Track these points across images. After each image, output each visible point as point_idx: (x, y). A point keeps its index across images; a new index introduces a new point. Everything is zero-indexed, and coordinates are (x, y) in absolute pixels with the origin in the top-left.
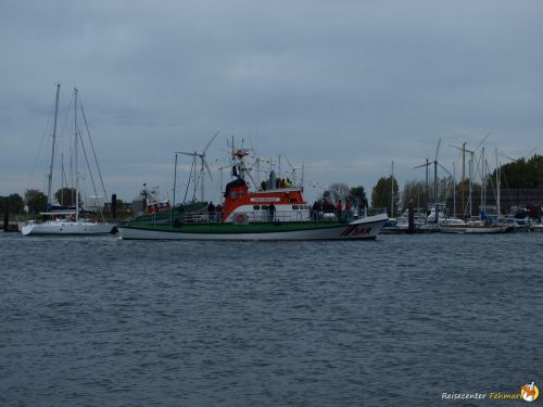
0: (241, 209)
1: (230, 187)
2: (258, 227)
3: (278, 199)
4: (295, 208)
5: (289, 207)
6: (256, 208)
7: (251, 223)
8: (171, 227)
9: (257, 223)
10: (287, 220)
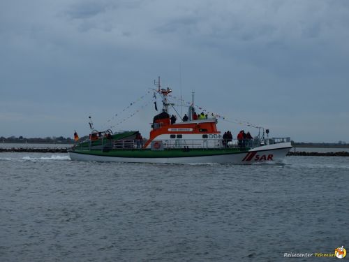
0: (159, 138)
1: (156, 119)
2: (170, 153)
3: (191, 130)
4: (205, 137)
5: (200, 136)
6: (173, 137)
7: (166, 149)
8: (101, 152)
9: (169, 149)
10: (195, 147)
